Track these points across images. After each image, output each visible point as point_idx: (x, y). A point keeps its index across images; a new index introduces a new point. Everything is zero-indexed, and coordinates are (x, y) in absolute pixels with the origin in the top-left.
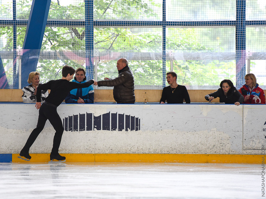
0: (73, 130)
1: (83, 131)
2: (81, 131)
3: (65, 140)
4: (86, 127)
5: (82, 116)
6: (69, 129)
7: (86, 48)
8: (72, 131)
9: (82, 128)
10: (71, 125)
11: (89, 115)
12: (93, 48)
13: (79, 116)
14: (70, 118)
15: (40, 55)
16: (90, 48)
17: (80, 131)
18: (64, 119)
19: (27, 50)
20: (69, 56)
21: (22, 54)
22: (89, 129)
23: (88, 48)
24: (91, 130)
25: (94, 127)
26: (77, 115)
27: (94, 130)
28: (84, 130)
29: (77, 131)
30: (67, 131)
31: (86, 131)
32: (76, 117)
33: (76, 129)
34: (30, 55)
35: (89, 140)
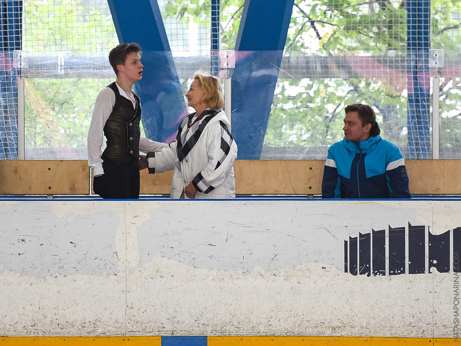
0: (372, 271)
1: (399, 274)
2: (394, 274)
3: (350, 300)
4: (407, 262)
5: (396, 234)
6: (360, 269)
7: (409, 45)
8: (369, 275)
9: (397, 267)
10: (365, 259)
11: (417, 232)
12: (427, 45)
13: (387, 233)
14: (365, 238)
15: (282, 65)
16: (420, 45)
17: (390, 274)
18: (346, 242)
19: (245, 53)
20: (361, 67)
21: (232, 65)
22: (418, 268)
23: (414, 45)
24: (422, 271)
25: (431, 265)
26: (384, 231)
27: (430, 272)
28: (403, 272)
29: (384, 274)
30: (356, 274)
31: (407, 276)
32: (379, 235)
33: (379, 268)
34: (254, 66)
35: (418, 300)
